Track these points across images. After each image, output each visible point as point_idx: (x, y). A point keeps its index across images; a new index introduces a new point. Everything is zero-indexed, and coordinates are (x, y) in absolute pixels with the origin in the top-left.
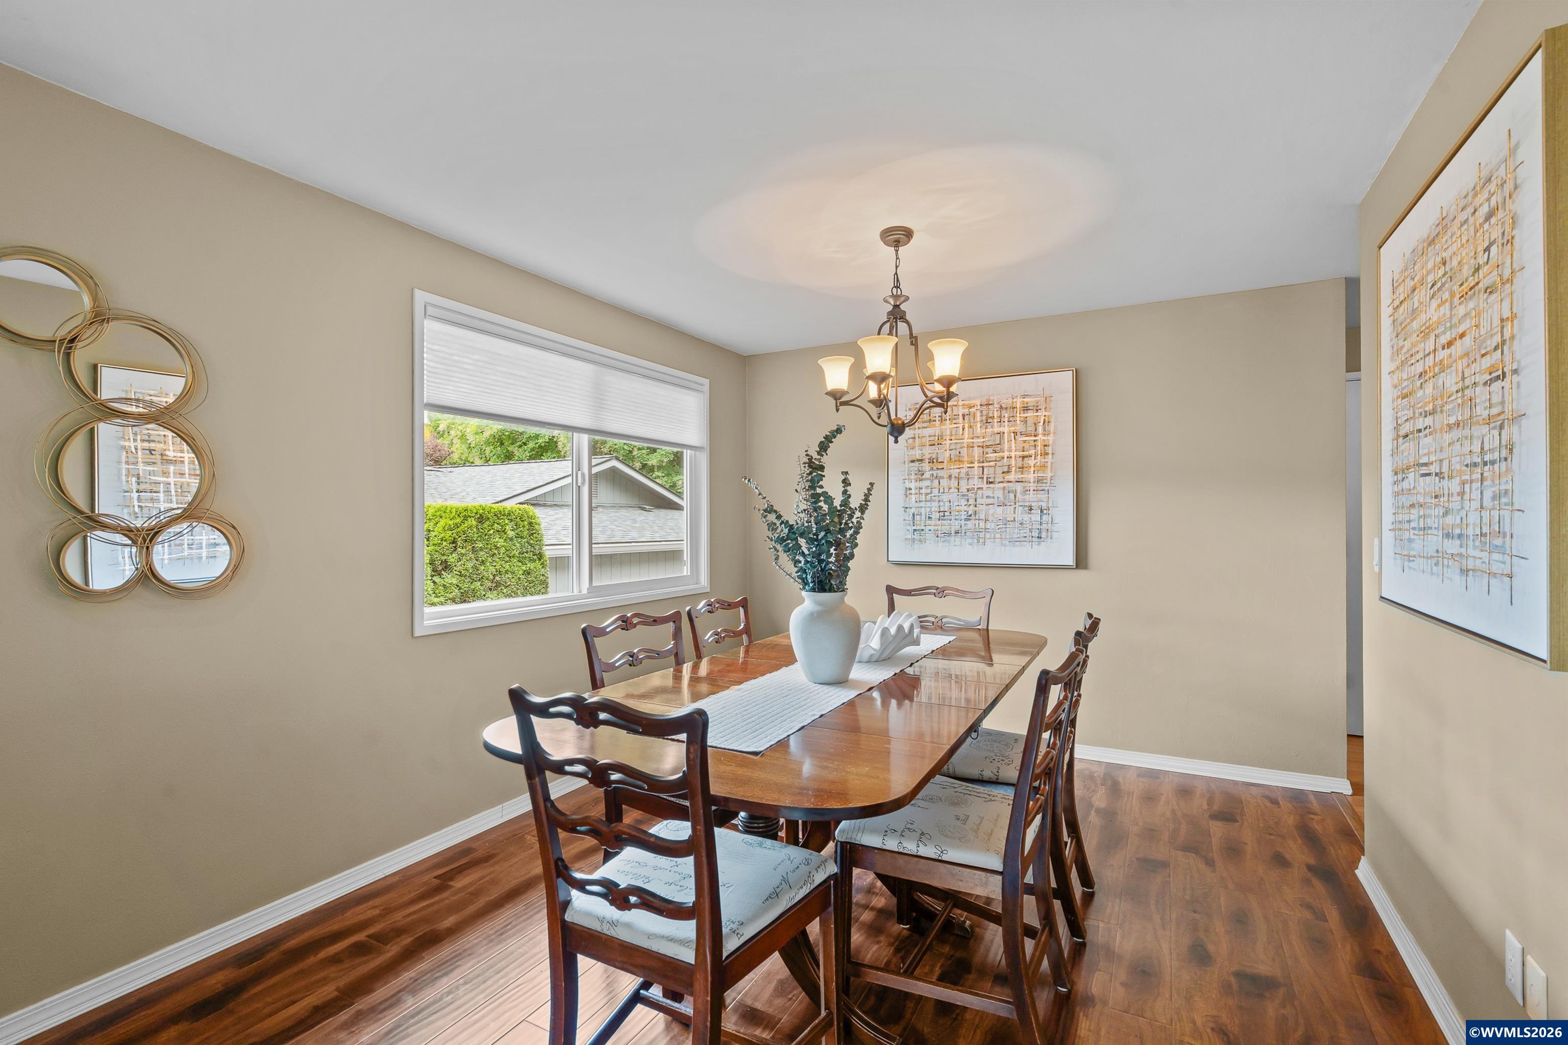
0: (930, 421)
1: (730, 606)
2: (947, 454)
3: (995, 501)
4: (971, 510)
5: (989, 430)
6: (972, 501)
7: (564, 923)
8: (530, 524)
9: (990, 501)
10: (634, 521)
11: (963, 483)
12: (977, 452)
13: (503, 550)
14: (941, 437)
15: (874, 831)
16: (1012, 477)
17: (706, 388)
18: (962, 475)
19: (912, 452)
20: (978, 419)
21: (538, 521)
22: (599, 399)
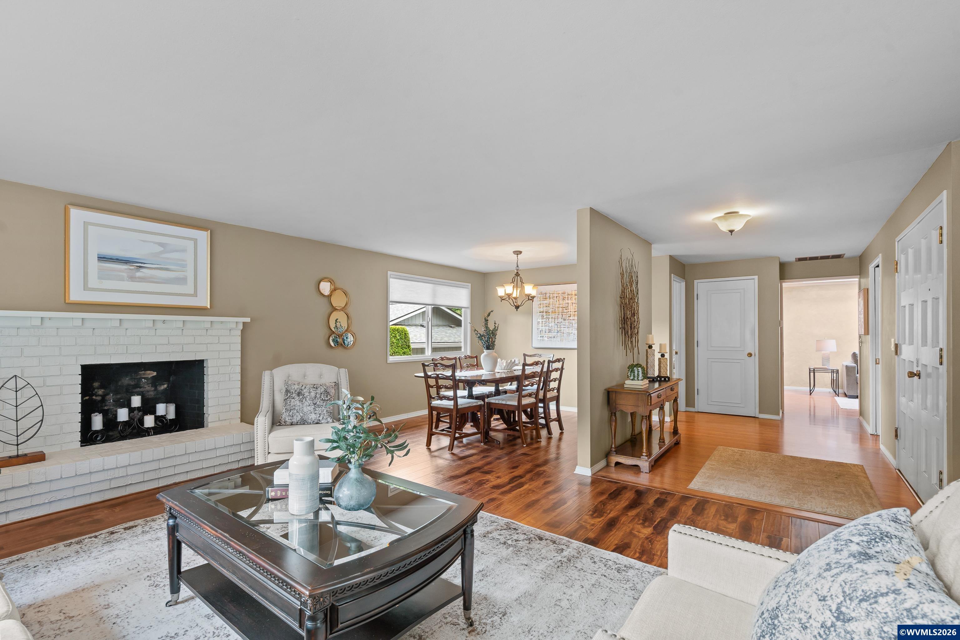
0: (546, 298)
1: (472, 357)
2: (551, 310)
3: (566, 326)
4: (559, 329)
5: (564, 302)
6: (559, 326)
7: (431, 406)
8: (405, 334)
9: (565, 326)
10: (446, 333)
11: (556, 320)
12: (561, 309)
13: (395, 344)
14: (549, 304)
15: (494, 399)
16: (571, 318)
17: (470, 287)
18: (556, 317)
19: (540, 309)
20: (561, 298)
21: (408, 332)
22: (434, 295)
